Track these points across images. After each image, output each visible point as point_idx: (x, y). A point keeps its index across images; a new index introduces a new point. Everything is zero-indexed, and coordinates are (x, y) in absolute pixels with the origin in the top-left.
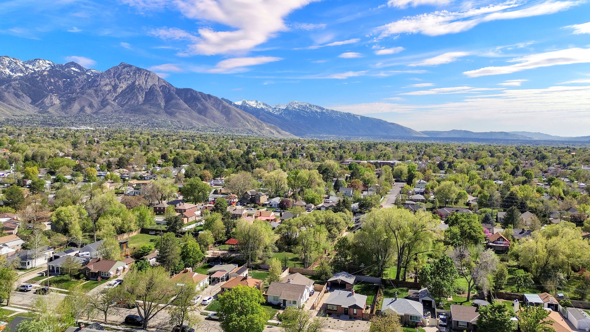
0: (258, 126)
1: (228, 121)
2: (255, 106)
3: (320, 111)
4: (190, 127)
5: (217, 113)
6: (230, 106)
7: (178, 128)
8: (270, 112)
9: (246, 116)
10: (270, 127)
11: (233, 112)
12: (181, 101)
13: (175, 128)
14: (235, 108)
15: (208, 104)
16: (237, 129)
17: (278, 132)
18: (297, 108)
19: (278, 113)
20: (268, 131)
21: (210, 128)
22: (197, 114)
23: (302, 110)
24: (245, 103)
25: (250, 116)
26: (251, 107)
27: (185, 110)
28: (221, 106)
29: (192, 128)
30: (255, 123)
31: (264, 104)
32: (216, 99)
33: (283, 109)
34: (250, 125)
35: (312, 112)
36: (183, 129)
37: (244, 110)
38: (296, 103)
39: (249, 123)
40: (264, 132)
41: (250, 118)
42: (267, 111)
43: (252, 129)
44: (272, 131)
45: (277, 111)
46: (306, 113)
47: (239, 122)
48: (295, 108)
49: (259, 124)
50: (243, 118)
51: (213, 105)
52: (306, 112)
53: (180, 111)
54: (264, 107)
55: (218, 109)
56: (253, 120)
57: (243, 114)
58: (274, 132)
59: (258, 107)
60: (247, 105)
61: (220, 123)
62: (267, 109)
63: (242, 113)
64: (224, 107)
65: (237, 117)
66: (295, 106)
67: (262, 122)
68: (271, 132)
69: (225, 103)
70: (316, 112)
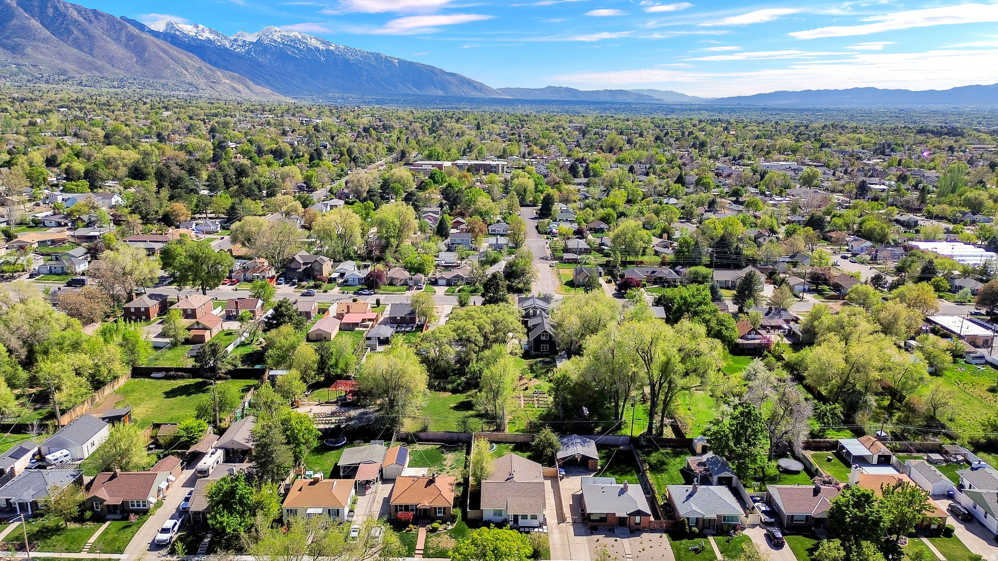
0: (206, 77)
1: (144, 65)
2: (194, 34)
3: (324, 49)
4: (62, 77)
5: (117, 50)
6: (143, 35)
7: (35, 81)
8: (226, 49)
9: (180, 56)
10: (232, 78)
11: (152, 48)
12: (35, 23)
13: (28, 81)
14: (154, 39)
15: (97, 30)
16: (163, 81)
17: (248, 87)
18: (279, 40)
19: (243, 51)
20: (228, 87)
21: (107, 79)
22: (75, 51)
23: (290, 45)
24: (172, 27)
25: (189, 57)
26: (187, 36)
27: (45, 41)
28: (123, 34)
29: (66, 80)
30: (200, 70)
31: (211, 32)
32: (111, 20)
33: (251, 43)
34: (190, 73)
35: (309, 49)
36: (47, 82)
37: (172, 42)
38: (276, 31)
39: (187, 70)
40: (220, 88)
41: (189, 61)
42: (220, 46)
43: (194, 82)
44: (236, 85)
45: (239, 45)
46: (297, 52)
47: (167, 67)
48: (275, 41)
49: (209, 72)
50: (172, 59)
51: (107, 32)
52: (297, 48)
53: (35, 43)
54: (211, 37)
55: (117, 40)
56: (195, 64)
57: (174, 51)
58: (240, 87)
59: (200, 37)
60: (178, 33)
61: (128, 70)
62: (218, 41)
63: (171, 51)
64: (131, 37)
65: (160, 57)
66: (276, 38)
67: (213, 68)
68: (234, 89)
69: (131, 28)
70: (317, 49)
